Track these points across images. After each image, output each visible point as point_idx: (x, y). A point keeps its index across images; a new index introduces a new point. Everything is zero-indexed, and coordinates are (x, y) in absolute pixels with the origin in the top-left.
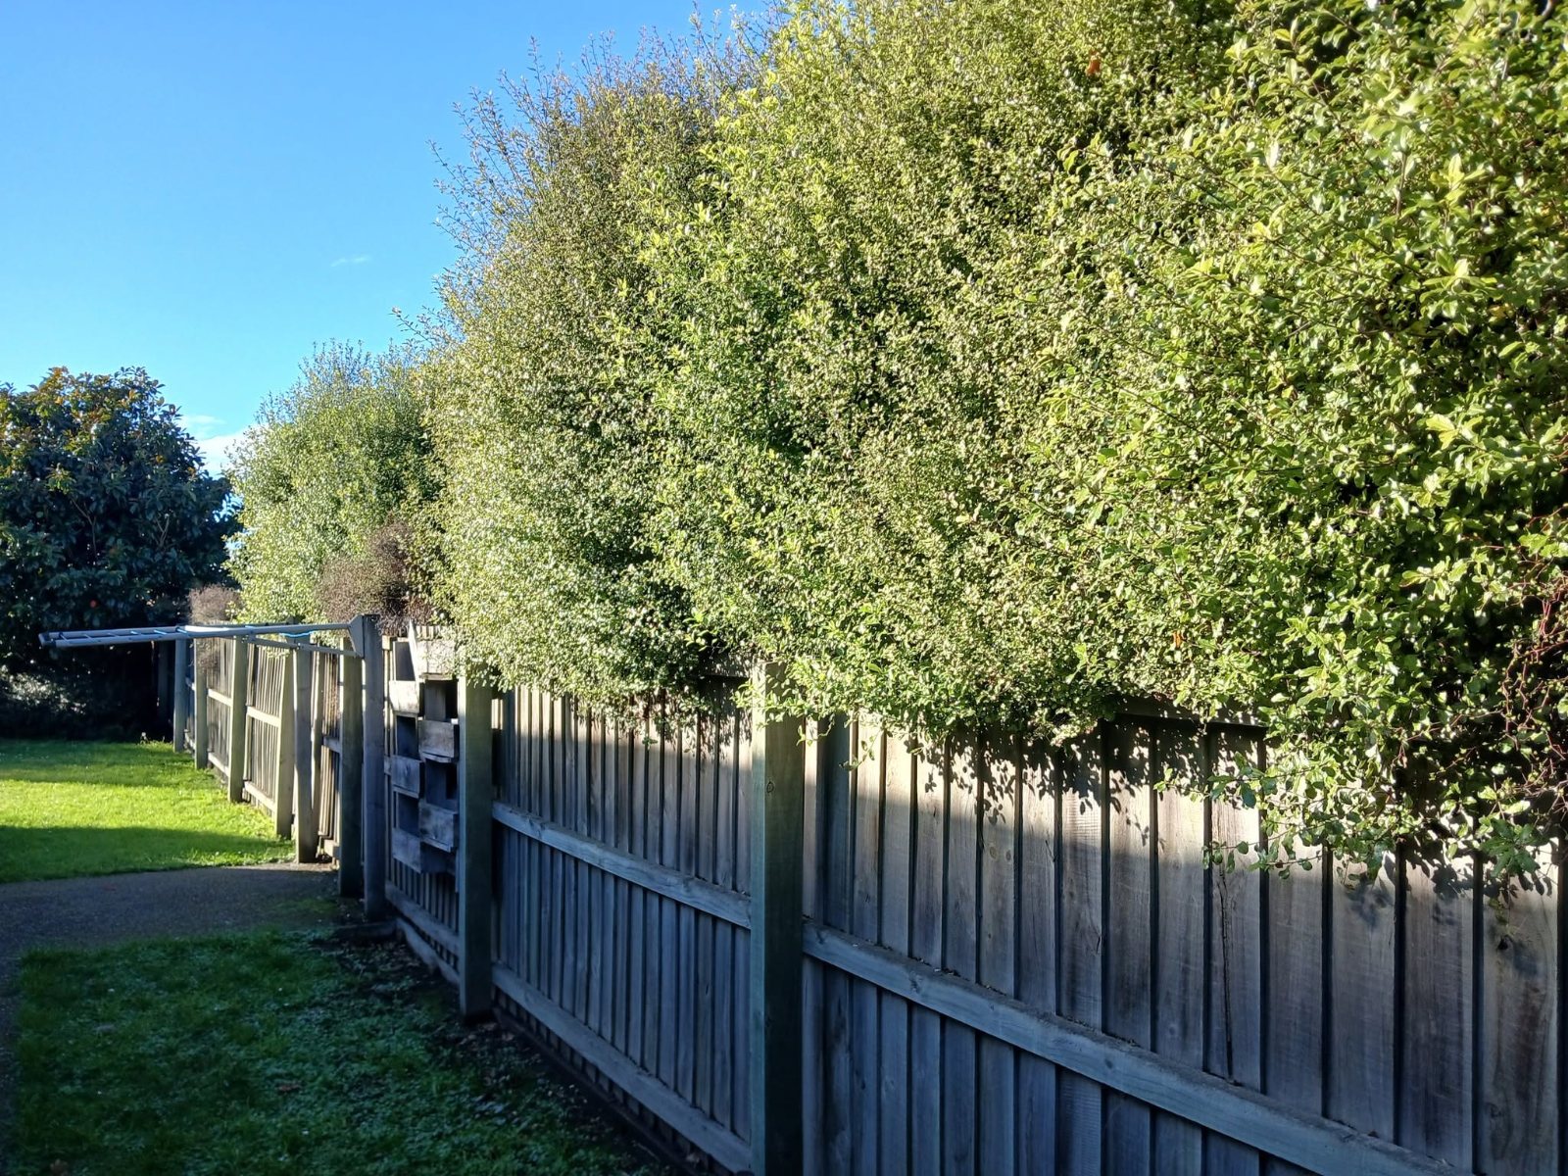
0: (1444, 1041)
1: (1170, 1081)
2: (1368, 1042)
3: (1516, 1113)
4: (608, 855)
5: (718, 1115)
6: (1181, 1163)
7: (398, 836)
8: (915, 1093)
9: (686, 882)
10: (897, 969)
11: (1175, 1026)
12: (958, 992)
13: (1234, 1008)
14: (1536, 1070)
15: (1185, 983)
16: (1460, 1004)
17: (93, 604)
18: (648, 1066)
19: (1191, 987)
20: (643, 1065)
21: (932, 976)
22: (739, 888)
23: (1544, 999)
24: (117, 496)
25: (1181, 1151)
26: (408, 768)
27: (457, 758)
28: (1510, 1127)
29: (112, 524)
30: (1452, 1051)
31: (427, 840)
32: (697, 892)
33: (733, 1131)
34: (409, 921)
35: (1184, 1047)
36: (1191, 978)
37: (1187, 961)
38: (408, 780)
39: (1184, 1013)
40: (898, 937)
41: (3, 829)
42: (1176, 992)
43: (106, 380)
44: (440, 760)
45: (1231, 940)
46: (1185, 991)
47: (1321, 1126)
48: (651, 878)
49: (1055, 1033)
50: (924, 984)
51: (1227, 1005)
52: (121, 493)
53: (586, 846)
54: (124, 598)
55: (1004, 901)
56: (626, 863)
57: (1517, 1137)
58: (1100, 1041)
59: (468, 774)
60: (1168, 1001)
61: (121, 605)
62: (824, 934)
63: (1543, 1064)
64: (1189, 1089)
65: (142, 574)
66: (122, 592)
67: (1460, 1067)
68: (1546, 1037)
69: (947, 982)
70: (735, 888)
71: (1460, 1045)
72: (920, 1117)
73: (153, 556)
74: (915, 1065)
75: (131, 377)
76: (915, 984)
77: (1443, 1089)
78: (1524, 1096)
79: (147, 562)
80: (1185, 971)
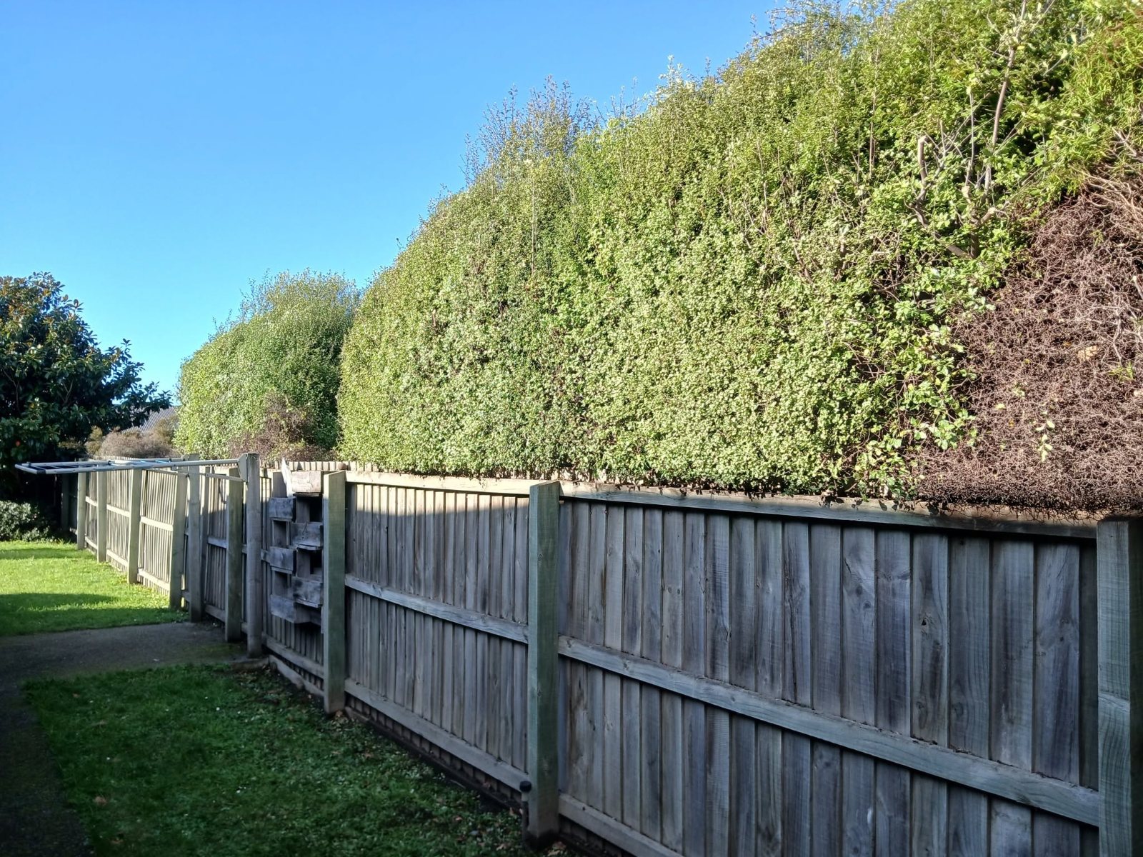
0: (898, 673)
1: (765, 705)
2: (862, 677)
3: (930, 705)
4: (429, 604)
5: (502, 757)
6: (771, 750)
7: (274, 599)
8: (625, 729)
9: (482, 618)
10: (616, 658)
11: (768, 677)
12: (651, 668)
13: (798, 665)
14: (938, 684)
15: (773, 654)
16: (905, 654)
17: (18, 444)
18: (456, 732)
19: (776, 656)
20: (453, 733)
21: (635, 661)
22: (517, 619)
23: (942, 648)
24: (35, 367)
25: (771, 743)
26: (284, 555)
27: (322, 548)
28: (927, 712)
29: (30, 386)
30: (901, 677)
31: (299, 601)
32: (490, 623)
33: (513, 765)
34: (280, 657)
35: (772, 687)
36: (775, 650)
37: (773, 642)
38: (283, 563)
39: (772, 668)
40: (615, 641)
41: (2, 596)
42: (767, 659)
43: (22, 281)
44: (309, 548)
45: (796, 629)
46: (773, 658)
47: (839, 721)
48: (459, 617)
49: (704, 685)
50: (631, 665)
51: (794, 663)
52: (38, 363)
53: (413, 600)
54: (39, 440)
55: (676, 616)
56: (442, 609)
57: (930, 716)
58: (728, 688)
59: (330, 557)
60: (764, 664)
61: (38, 445)
62: (571, 642)
63: (941, 679)
64: (775, 708)
65: (52, 422)
66: (37, 435)
67: (905, 685)
68: (942, 666)
69: (644, 663)
70: (514, 620)
71: (905, 674)
72: (628, 742)
73: (60, 409)
74: (624, 714)
75: (40, 280)
76: (625, 666)
77: (898, 697)
78: (933, 696)
79: (57, 414)
80: (773, 647)
